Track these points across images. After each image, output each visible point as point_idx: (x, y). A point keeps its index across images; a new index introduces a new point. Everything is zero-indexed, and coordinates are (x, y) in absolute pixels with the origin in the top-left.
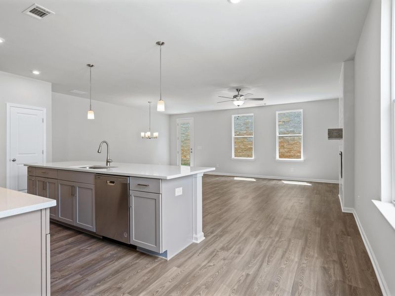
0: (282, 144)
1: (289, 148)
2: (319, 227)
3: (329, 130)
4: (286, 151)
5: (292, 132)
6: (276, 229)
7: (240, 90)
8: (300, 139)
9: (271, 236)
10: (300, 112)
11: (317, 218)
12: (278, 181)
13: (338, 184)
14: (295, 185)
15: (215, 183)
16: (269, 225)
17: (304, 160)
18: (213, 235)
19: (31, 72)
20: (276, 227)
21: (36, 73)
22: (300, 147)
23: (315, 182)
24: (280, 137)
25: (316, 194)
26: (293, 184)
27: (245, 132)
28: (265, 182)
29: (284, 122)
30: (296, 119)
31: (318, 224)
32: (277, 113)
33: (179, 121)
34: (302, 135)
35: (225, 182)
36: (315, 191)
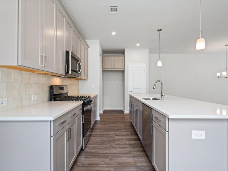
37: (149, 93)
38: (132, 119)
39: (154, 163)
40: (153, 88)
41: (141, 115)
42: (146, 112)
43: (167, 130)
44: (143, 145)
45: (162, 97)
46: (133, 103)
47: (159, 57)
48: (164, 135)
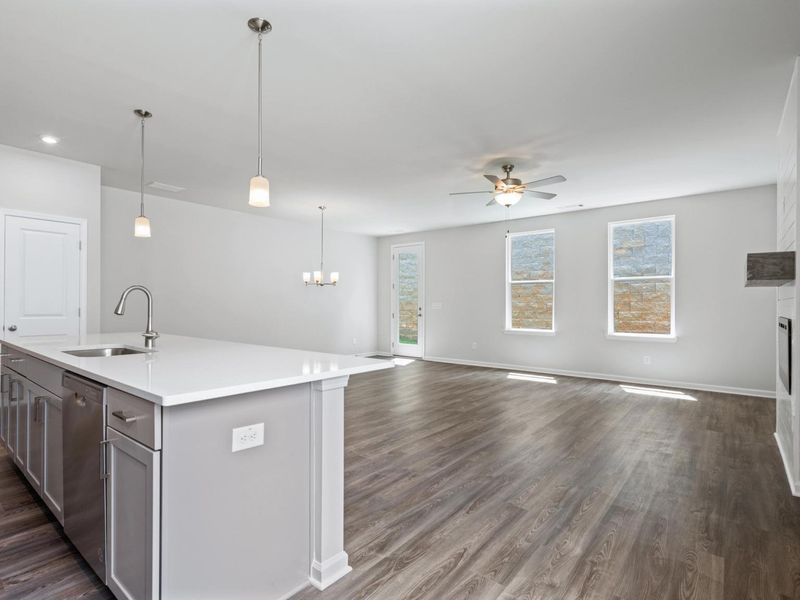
0: (626, 299)
1: (642, 309)
2: (718, 552)
3: (749, 256)
4: (633, 315)
5: (649, 271)
6: (578, 551)
7: (511, 169)
8: (668, 287)
9: (557, 580)
10: (669, 222)
11: (713, 516)
12: (612, 386)
13: (774, 400)
14: (653, 397)
15: (460, 387)
16: (560, 531)
17: (678, 338)
18: (382, 557)
19: (39, 137)
20: (577, 542)
21: (50, 140)
22: (668, 306)
23: (706, 393)
24: (617, 284)
25: (710, 427)
26: (646, 396)
27: (540, 272)
28: (578, 387)
29: (631, 249)
30: (659, 241)
31: (714, 538)
32: (612, 226)
33: (395, 249)
34: (673, 275)
35: (482, 385)
36: (706, 419)
37: (102, 331)
38: (13, 443)
39: (113, 576)
40: (116, 313)
41: (59, 417)
42: (79, 402)
43: (157, 446)
44: (66, 532)
45: (150, 341)
46: (17, 377)
47: (142, 204)
48: (147, 467)
